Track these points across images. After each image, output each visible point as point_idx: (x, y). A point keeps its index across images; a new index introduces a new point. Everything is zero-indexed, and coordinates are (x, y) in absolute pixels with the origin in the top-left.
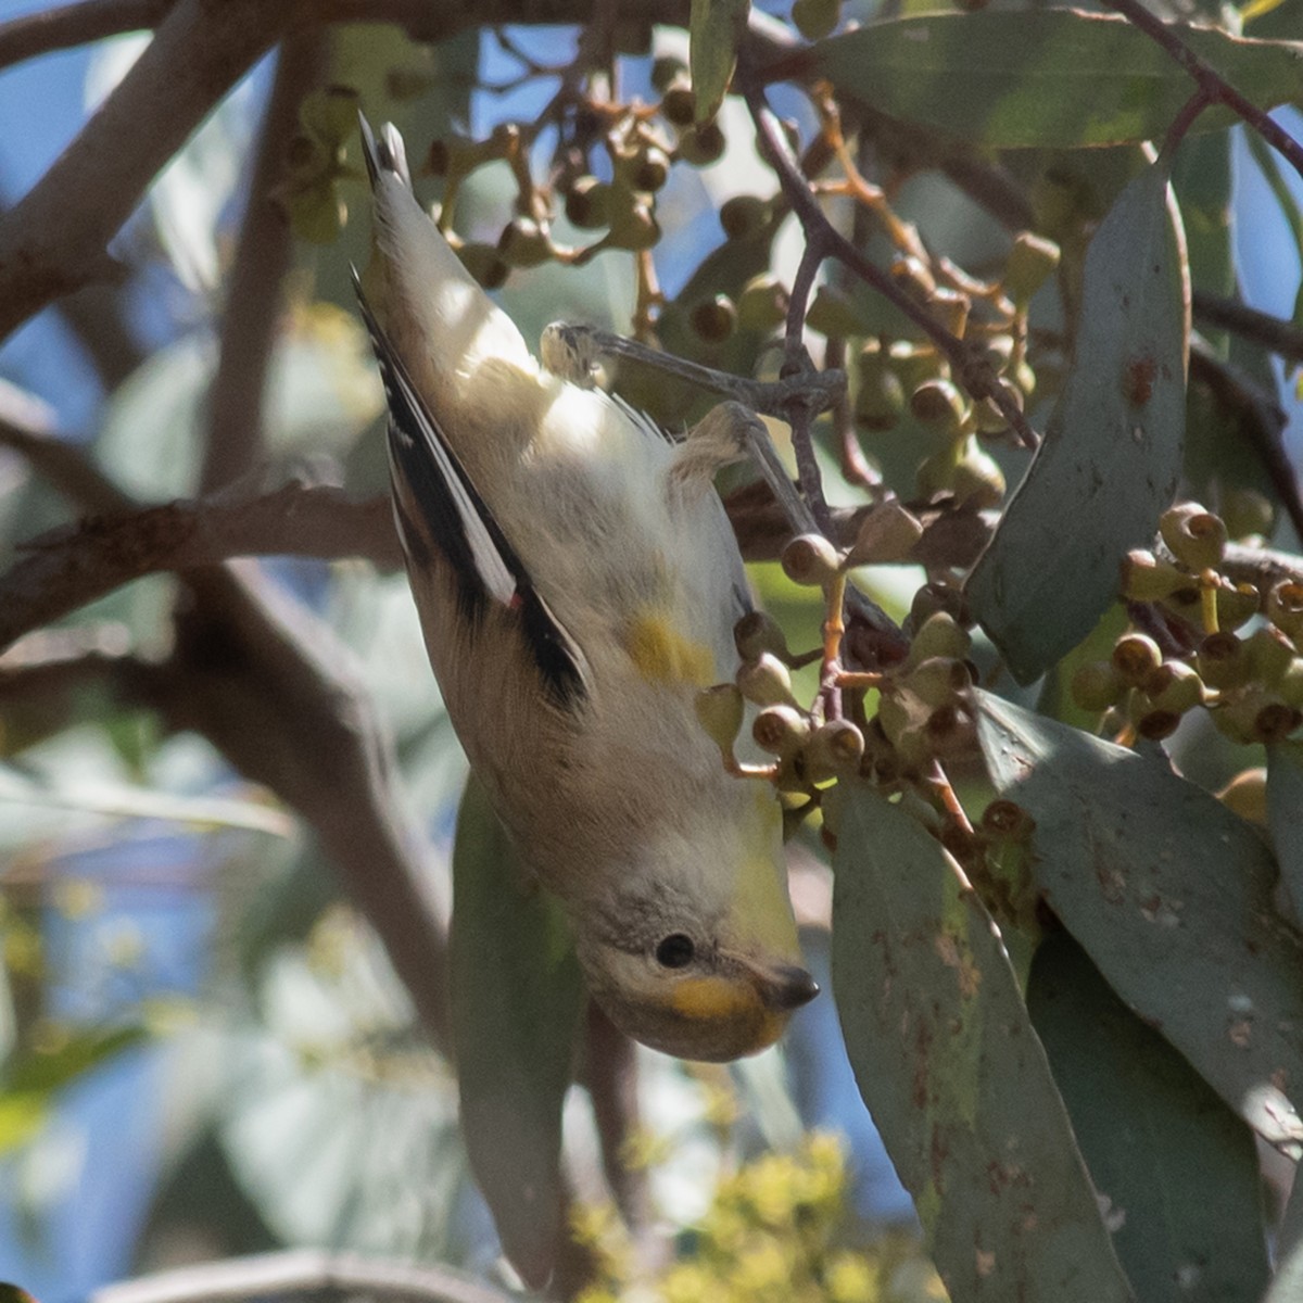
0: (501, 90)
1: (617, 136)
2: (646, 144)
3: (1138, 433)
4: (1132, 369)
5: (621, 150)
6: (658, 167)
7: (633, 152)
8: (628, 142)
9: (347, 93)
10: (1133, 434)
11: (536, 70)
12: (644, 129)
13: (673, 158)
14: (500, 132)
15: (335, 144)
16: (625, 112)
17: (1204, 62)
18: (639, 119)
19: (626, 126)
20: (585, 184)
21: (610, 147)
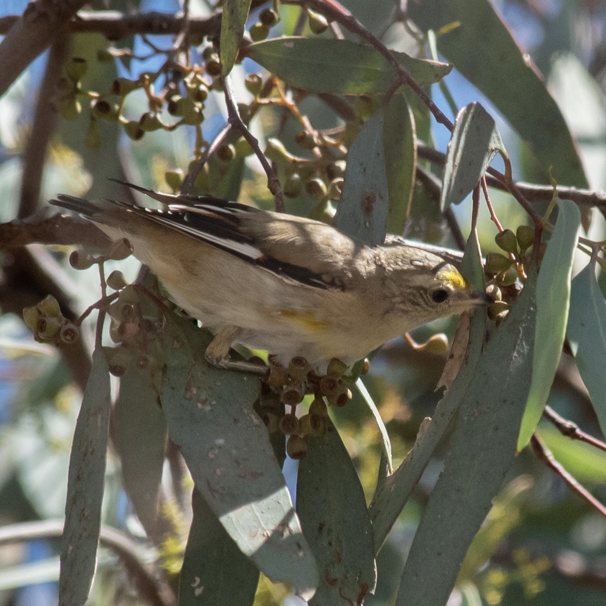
0: (142, 59)
1: (188, 80)
2: (199, 82)
3: (367, 224)
4: (366, 198)
5: (189, 85)
6: (204, 92)
7: (194, 86)
8: (192, 82)
9: (81, 61)
10: (365, 224)
11: (157, 51)
12: (199, 77)
13: (210, 88)
14: (142, 77)
15: (76, 82)
16: (191, 70)
17: (402, 67)
18: (197, 73)
19: (192, 75)
20: (176, 98)
21: (185, 83)
